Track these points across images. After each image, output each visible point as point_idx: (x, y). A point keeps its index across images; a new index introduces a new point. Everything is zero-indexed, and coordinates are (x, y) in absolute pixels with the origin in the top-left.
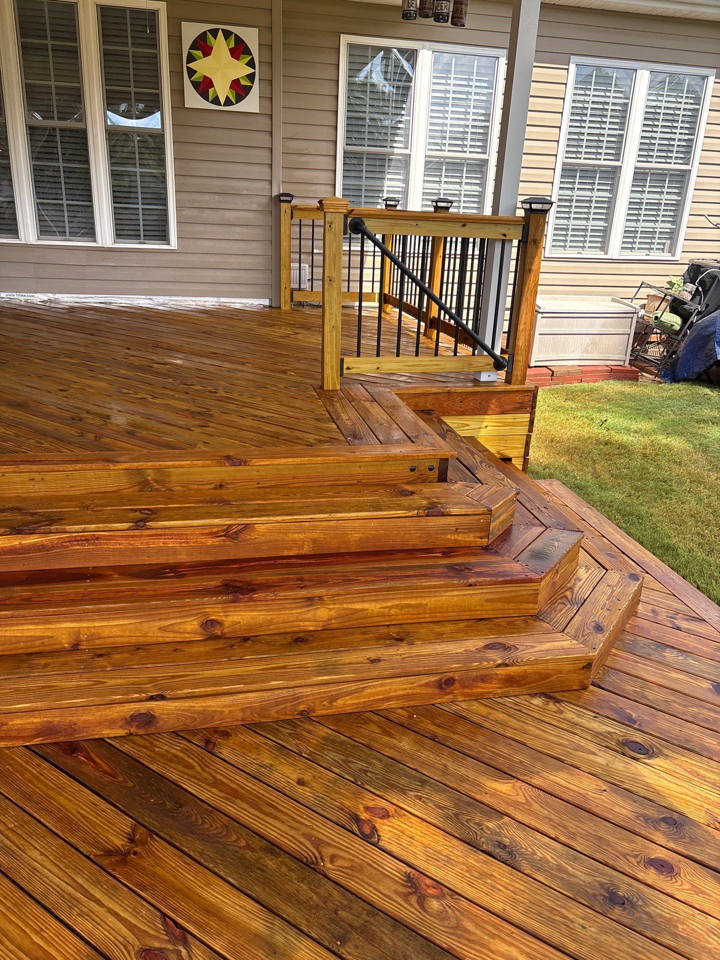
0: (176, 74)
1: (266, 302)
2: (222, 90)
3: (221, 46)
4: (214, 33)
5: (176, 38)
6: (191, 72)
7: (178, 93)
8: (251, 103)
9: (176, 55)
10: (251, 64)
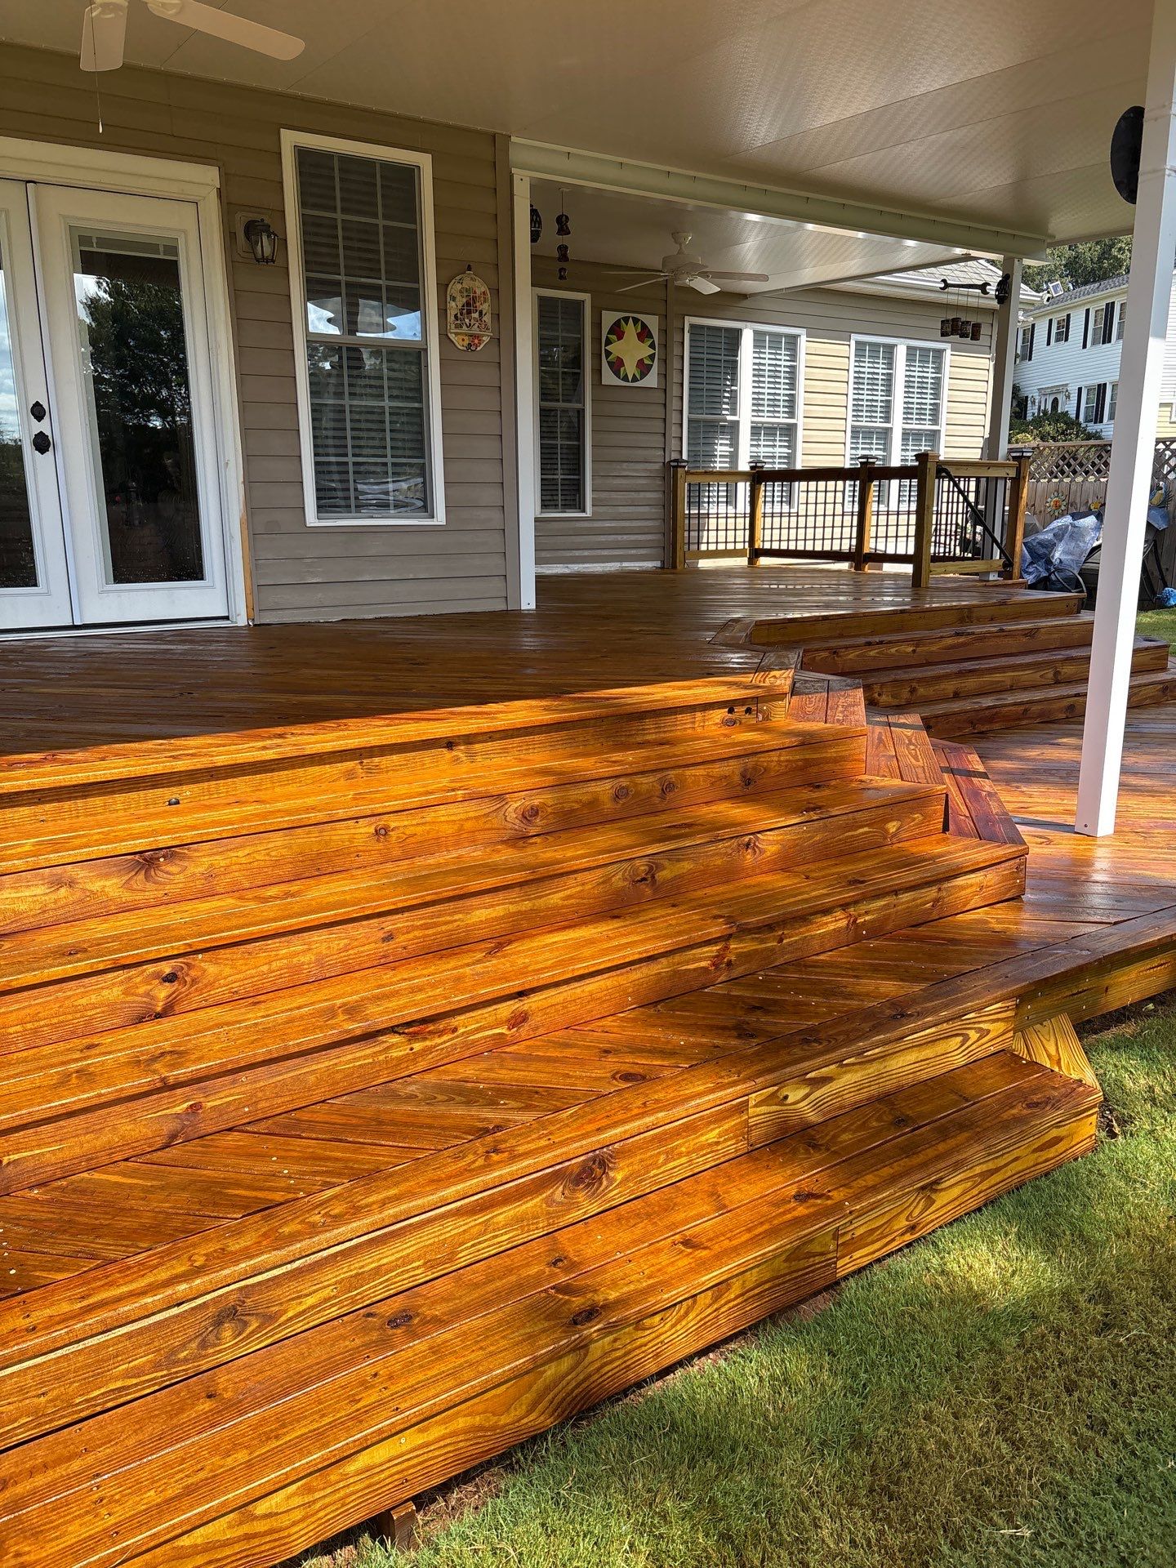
0: (597, 356)
1: (658, 564)
2: (630, 369)
3: (630, 330)
4: (626, 320)
5: (597, 325)
6: (608, 354)
7: (597, 371)
8: (652, 380)
9: (597, 339)
10: (652, 346)
